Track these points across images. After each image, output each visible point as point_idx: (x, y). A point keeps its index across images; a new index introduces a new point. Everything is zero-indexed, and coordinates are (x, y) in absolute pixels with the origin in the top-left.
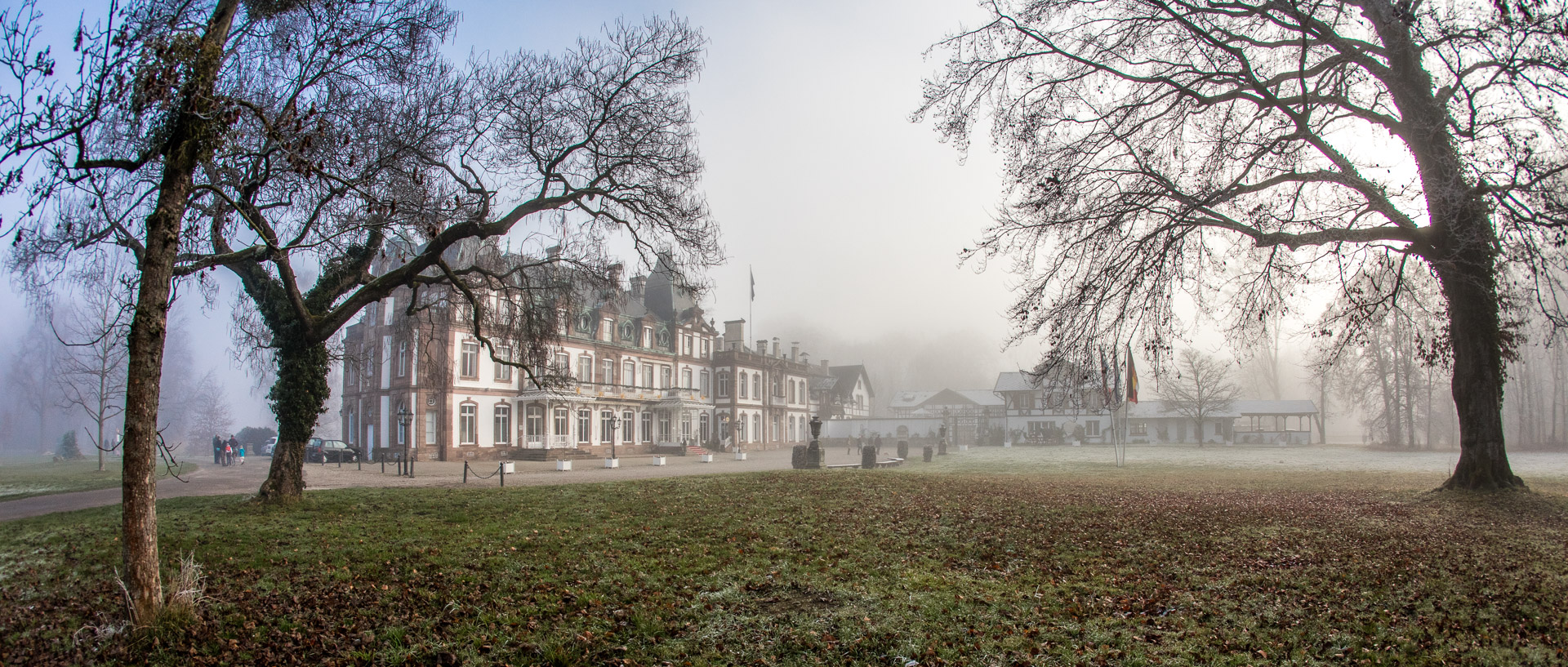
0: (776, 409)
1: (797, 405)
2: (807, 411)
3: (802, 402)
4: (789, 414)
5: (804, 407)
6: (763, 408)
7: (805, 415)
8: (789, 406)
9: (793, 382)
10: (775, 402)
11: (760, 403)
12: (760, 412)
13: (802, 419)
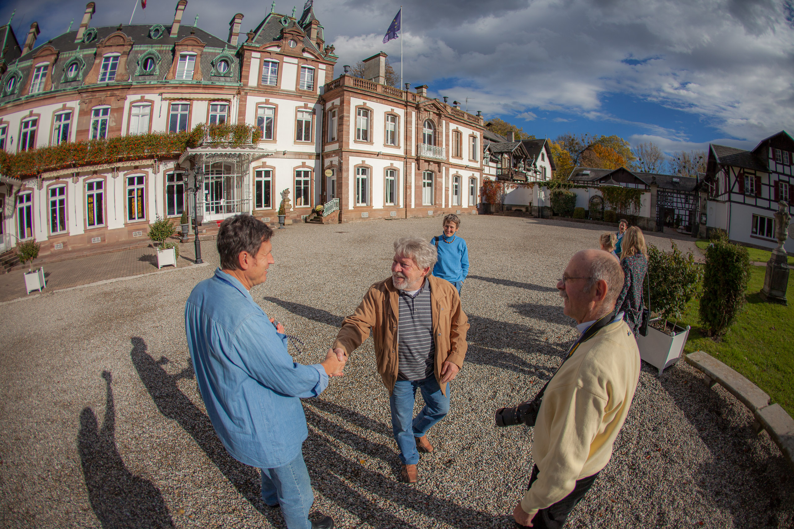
0: (428, 161)
1: (465, 161)
2: (480, 170)
3: (474, 159)
4: (453, 171)
5: (478, 165)
6: (406, 158)
7: (477, 175)
8: (452, 161)
9: (458, 133)
10: (427, 153)
11: (401, 152)
12: (399, 165)
13: (473, 180)
